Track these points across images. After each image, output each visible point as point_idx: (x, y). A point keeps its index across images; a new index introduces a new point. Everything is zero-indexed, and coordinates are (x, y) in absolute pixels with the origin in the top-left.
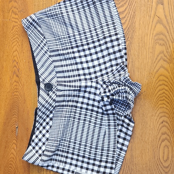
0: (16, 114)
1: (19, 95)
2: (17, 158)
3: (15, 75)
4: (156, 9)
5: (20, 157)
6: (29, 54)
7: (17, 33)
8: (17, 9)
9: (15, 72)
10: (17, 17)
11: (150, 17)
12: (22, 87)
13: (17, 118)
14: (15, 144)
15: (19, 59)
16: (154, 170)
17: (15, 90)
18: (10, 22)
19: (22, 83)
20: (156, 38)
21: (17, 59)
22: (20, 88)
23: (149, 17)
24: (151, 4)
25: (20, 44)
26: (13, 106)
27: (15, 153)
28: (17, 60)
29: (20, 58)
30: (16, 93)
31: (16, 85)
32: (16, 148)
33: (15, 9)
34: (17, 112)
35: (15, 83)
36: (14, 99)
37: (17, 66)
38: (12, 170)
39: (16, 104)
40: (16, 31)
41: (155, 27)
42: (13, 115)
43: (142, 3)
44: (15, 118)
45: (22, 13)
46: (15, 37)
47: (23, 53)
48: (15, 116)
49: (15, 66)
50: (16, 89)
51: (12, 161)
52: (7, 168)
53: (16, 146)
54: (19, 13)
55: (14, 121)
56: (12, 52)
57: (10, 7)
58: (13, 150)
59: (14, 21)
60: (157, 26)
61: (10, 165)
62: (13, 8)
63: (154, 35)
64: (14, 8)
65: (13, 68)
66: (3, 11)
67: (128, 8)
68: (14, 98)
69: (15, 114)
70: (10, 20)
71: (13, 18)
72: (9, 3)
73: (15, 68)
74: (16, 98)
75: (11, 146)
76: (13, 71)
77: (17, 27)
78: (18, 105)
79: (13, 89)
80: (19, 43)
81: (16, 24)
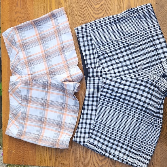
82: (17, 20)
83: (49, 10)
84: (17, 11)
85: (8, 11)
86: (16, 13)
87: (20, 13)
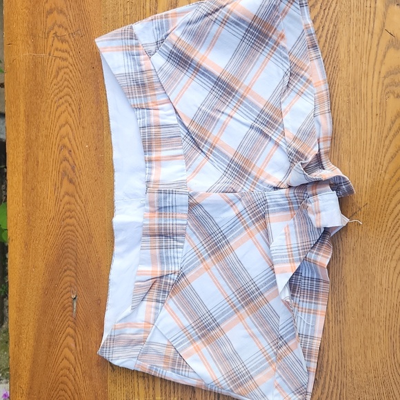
0: (71, 267)
1: (76, 224)
2: (77, 369)
3: (66, 178)
4: (385, 15)
5: (83, 365)
6: (96, 131)
7: (66, 83)
8: (66, 29)
9: (65, 173)
10: (65, 46)
11: (372, 35)
12: (82, 205)
13: (73, 277)
14: (72, 337)
15: (73, 142)
16: (393, 384)
17: (68, 214)
18: (50, 60)
19: (83, 198)
20: (387, 81)
21: (70, 142)
22: (78, 207)
23: (370, 35)
24: (373, 5)
25: (74, 109)
26: (63, 250)
27: (72, 358)
28: (68, 145)
29: (77, 141)
30: (68, 221)
31: (69, 203)
32: (73, 345)
33: (61, 29)
34: (74, 264)
35: (67, 198)
36: (65, 234)
37: (70, 159)
38: (66, 395)
39: (70, 245)
40: (64, 78)
41: (384, 56)
42: (65, 271)
43: (352, 5)
44: (68, 278)
45: (76, 37)
46: (62, 94)
47: (83, 128)
48: (68, 272)
49: (65, 159)
50: (69, 210)
51: (66, 376)
52: (56, 392)
53: (75, 341)
54: (70, 37)
55: (66, 285)
56: (58, 128)
57: (49, 25)
58: (67, 349)
59: (60, 58)
60: (388, 55)
61: (61, 386)
62: (56, 28)
63: (382, 75)
64: (59, 27)
65: (61, 162)
66: (34, 36)
67: (321, 17)
68: (65, 232)
69: (68, 269)
70: (50, 54)
71: (57, 50)
72: (47, 17)
73: (65, 163)
74: (69, 232)
75: (61, 341)
76: (61, 170)
77: (66, 70)
78: (74, 248)
79: (63, 212)
80: (73, 106)
81: (65, 64)
82: (51, 35)
83: (148, 4)
84: (53, 6)
85: (26, 8)
86: (50, 12)
87: (61, 12)
